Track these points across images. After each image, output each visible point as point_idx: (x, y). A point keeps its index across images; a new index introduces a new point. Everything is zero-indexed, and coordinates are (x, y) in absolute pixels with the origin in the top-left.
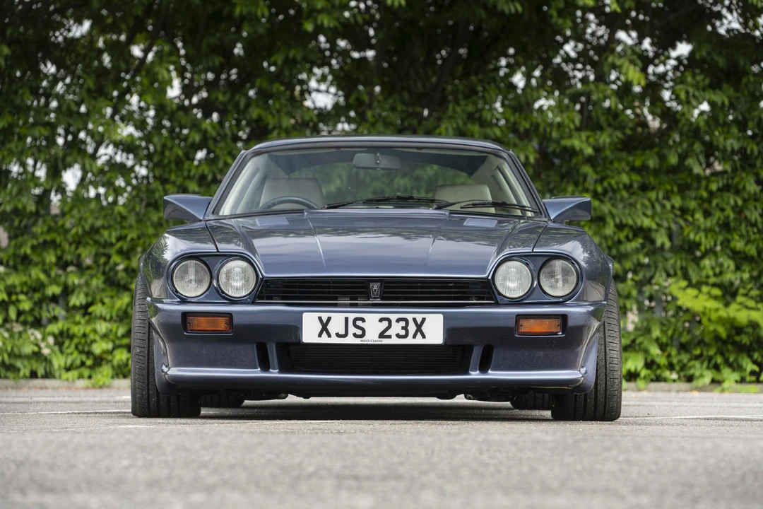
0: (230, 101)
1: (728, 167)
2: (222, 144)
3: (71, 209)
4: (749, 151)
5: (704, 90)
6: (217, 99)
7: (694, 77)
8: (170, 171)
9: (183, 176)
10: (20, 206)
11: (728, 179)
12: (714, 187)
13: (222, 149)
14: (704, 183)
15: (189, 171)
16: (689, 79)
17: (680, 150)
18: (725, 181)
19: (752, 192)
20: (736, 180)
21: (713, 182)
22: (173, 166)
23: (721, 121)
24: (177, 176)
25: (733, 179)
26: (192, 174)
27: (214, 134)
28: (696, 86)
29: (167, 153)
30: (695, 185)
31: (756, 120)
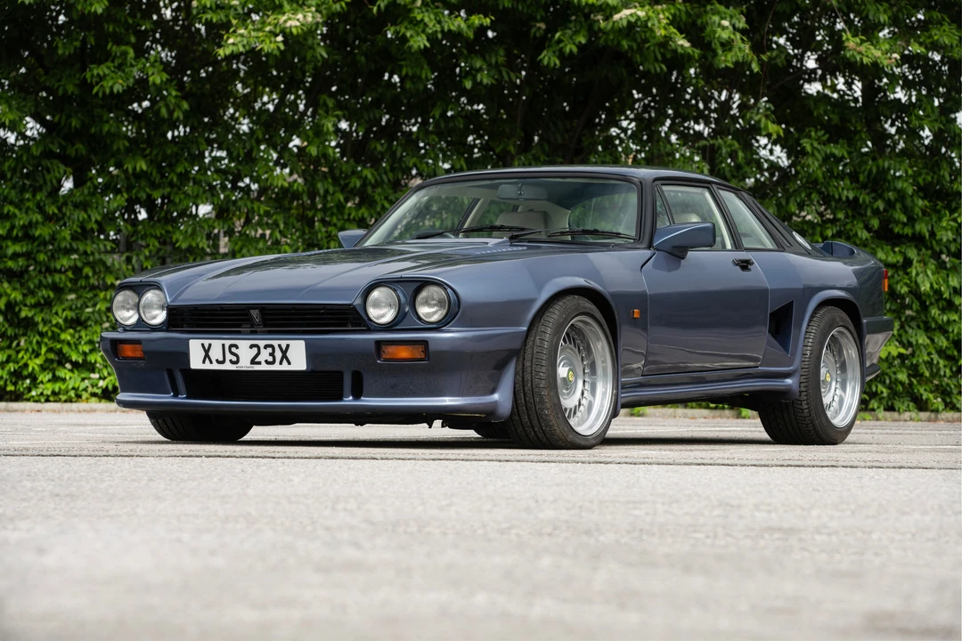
0: (386, 150)
1: (841, 215)
2: (379, 190)
3: (241, 249)
4: (861, 200)
5: (824, 144)
6: (375, 148)
7: (816, 132)
8: (332, 214)
9: (343, 219)
10: (194, 245)
11: (840, 227)
12: (829, 233)
13: (379, 194)
14: (818, 229)
15: (350, 215)
16: (813, 134)
17: (798, 200)
18: (838, 228)
19: (864, 238)
20: (848, 227)
21: (827, 228)
22: (335, 210)
23: (836, 174)
24: (339, 220)
25: (845, 225)
26: (352, 217)
27: (373, 181)
28: (818, 139)
29: (329, 198)
30: (810, 231)
31: (866, 173)
